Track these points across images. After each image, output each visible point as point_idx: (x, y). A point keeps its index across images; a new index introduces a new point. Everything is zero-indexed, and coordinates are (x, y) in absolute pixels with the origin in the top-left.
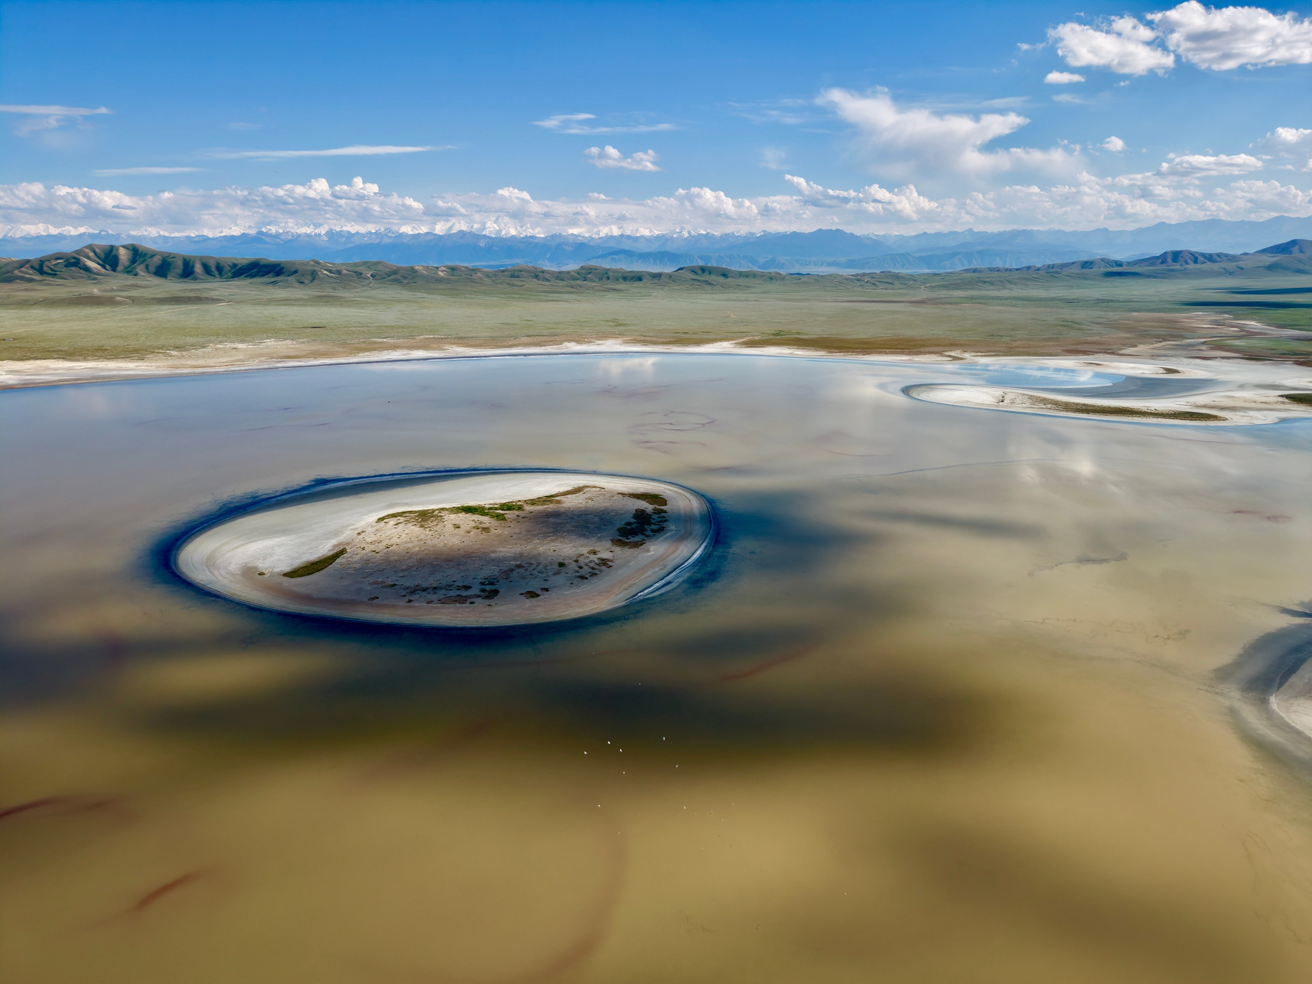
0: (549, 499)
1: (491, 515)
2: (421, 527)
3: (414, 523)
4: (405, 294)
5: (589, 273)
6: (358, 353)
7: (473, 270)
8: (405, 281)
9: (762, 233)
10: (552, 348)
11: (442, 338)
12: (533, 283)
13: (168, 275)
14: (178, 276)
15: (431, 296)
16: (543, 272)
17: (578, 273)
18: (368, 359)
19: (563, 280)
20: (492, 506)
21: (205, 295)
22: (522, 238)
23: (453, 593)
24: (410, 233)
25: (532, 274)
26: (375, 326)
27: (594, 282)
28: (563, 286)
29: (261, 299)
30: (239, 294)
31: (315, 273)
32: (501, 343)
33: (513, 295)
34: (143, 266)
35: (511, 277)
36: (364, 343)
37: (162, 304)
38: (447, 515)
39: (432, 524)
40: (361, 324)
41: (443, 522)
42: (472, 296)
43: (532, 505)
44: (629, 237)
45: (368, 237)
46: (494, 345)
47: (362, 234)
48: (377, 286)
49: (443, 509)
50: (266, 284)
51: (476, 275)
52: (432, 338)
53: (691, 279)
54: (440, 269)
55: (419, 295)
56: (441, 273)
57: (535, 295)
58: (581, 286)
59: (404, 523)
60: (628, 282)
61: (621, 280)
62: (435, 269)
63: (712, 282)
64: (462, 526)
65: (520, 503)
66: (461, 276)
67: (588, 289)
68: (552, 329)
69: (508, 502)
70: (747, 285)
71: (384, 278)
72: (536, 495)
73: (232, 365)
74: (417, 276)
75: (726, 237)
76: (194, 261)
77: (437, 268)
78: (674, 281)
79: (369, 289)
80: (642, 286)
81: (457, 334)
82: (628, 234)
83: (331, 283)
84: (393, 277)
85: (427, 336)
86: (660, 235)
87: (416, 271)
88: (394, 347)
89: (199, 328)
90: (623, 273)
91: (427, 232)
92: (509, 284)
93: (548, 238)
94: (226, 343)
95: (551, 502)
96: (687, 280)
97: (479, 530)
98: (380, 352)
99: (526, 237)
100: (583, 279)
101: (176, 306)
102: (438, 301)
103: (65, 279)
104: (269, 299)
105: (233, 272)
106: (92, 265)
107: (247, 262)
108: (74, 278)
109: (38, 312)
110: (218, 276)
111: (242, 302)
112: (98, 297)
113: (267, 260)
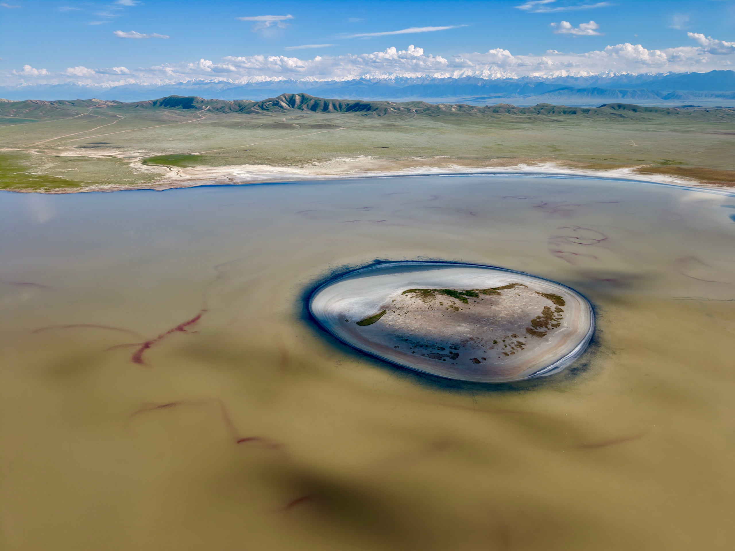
0: (494, 291)
1: (460, 298)
2: (423, 301)
3: (420, 298)
4: (432, 123)
5: (542, 109)
6: (404, 168)
7: (472, 107)
8: (433, 115)
9: (668, 74)
10: (511, 168)
11: (449, 158)
12: (506, 116)
13: (317, 110)
14: (322, 111)
15: (446, 125)
16: (513, 108)
17: (535, 109)
18: (408, 173)
19: (525, 113)
20: (461, 292)
21: (332, 124)
22: (504, 80)
23: (435, 351)
24: (440, 77)
25: (506, 110)
26: (414, 148)
27: (544, 114)
28: (524, 118)
29: (358, 126)
30: (348, 122)
31: (387, 109)
32: (482, 163)
33: (493, 125)
34: (306, 105)
35: (493, 112)
36: (407, 160)
37: (313, 128)
38: (437, 295)
39: (429, 300)
40: (407, 145)
41: (435, 300)
42: (469, 125)
43: (484, 294)
44: (572, 78)
45: (416, 80)
46: (477, 165)
47: (413, 78)
48: (418, 117)
49: (435, 290)
50: (362, 116)
51: (473, 110)
52: (443, 158)
53: (610, 113)
54: (453, 107)
55: (440, 124)
56: (453, 110)
57: (506, 125)
58: (535, 118)
59: (415, 297)
60: (566, 115)
61: (562, 113)
62: (450, 107)
63: (624, 115)
64: (444, 304)
65: (477, 292)
66: (464, 111)
67: (540, 120)
68: (513, 152)
69: (471, 290)
70: (650, 118)
71: (422, 113)
72: (487, 287)
73: (342, 174)
74: (439, 111)
75: (641, 76)
76: (329, 103)
77: (452, 106)
78: (597, 114)
79: (414, 119)
80: (575, 118)
81: (457, 155)
82: (572, 75)
83: (394, 115)
84: (427, 112)
85: (441, 156)
86: (594, 76)
87: (440, 109)
88: (422, 164)
89: (329, 146)
90: (564, 109)
91: (449, 77)
92: (491, 117)
93: (520, 79)
94: (340, 158)
95: (495, 293)
96: (607, 114)
97: (453, 309)
98: (415, 168)
99: (507, 79)
100: (537, 113)
101: (319, 130)
102: (449, 128)
103: (272, 112)
104: (362, 126)
105: (347, 108)
106: (284, 104)
107: (354, 103)
108: (276, 112)
109: (260, 132)
110: (339, 111)
111: (349, 128)
112: (285, 124)
113: (363, 101)
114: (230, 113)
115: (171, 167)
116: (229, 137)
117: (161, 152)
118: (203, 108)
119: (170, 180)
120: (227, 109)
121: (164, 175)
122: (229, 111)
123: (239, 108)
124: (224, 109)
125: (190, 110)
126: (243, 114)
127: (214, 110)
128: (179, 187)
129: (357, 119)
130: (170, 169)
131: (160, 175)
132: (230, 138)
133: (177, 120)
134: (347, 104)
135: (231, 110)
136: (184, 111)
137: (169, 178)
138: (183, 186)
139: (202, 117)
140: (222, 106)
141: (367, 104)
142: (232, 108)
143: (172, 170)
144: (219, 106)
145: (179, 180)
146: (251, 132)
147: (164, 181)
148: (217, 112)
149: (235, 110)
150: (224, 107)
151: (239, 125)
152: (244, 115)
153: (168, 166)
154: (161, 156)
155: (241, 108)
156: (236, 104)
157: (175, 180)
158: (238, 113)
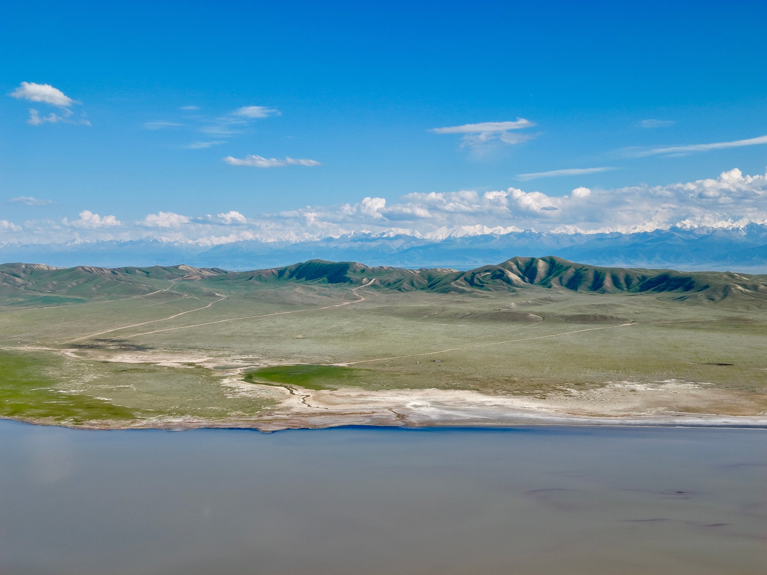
14: (588, 288)
21: (609, 314)
30: (644, 312)
31: (728, 288)
37: (569, 323)
50: (674, 300)
76: (604, 272)
83: (745, 300)
101: (582, 326)
103: (490, 290)
104: (675, 320)
105: (641, 285)
106: (513, 277)
107: (656, 274)
108: (497, 290)
109: (464, 327)
110: (625, 289)
111: (646, 322)
112: (514, 313)
113: (677, 272)
114: (411, 291)
115: (293, 387)
116: (405, 335)
117: (279, 359)
118: (363, 282)
119: (289, 413)
120: (405, 285)
121: (279, 403)
122: (411, 287)
123: (429, 282)
124: (401, 284)
125: (340, 284)
126: (434, 294)
127: (382, 286)
128: (302, 427)
129: (662, 307)
130: (292, 392)
131: (272, 402)
132: (407, 338)
133: (315, 303)
134: (643, 276)
135: (413, 285)
136: (329, 287)
137: (288, 408)
138: (311, 425)
139: (361, 298)
140: (398, 279)
141: (685, 278)
142: (415, 283)
143: (294, 394)
144: (392, 279)
145: (305, 413)
146: (447, 326)
147: (278, 414)
148: (388, 289)
149: (421, 287)
150: (401, 280)
151: (426, 314)
152: (436, 296)
153: (289, 385)
154: (278, 367)
155: (432, 282)
156: (423, 276)
157: (297, 414)
158: (426, 292)
